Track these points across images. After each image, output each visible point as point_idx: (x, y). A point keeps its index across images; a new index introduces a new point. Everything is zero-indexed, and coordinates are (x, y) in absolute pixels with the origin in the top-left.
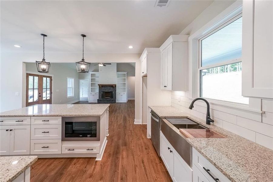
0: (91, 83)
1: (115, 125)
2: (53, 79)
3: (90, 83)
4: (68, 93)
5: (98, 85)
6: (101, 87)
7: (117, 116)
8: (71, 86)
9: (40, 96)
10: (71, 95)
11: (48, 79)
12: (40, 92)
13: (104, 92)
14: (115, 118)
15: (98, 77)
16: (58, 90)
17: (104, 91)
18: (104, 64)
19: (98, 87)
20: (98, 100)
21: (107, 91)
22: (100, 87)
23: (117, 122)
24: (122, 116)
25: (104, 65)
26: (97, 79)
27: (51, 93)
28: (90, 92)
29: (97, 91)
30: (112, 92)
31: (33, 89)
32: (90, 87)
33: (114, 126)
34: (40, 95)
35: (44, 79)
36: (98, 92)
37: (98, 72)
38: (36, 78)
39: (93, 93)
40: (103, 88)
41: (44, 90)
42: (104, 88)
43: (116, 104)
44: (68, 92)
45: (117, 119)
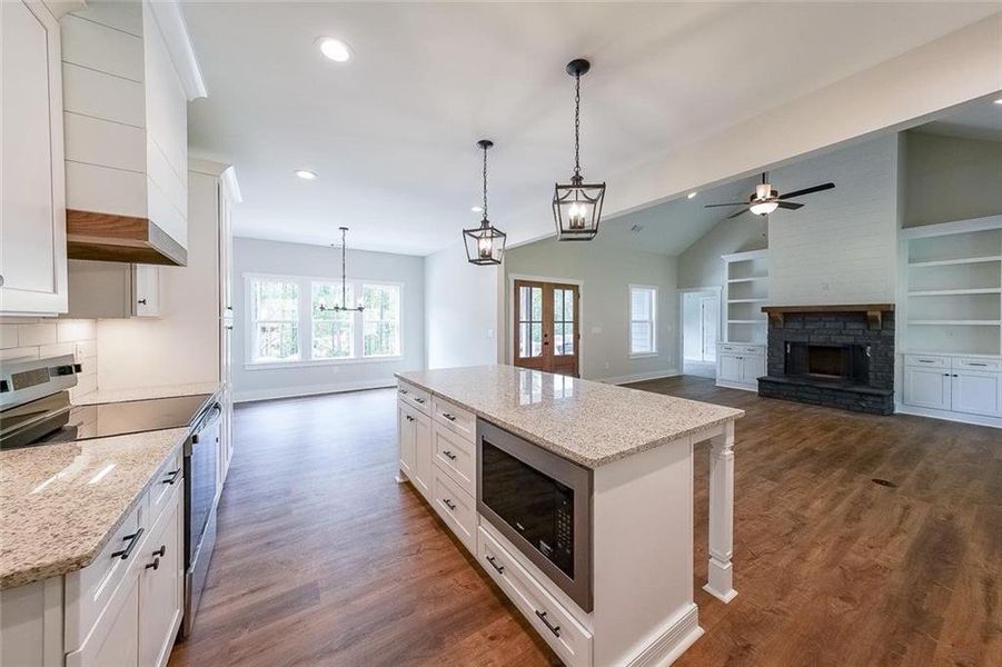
0: (729, 304)
1: (817, 554)
2: (581, 292)
3: (727, 301)
4: (634, 342)
5: (764, 309)
6: (783, 319)
7: (863, 497)
8: (646, 317)
9: (546, 343)
10: (647, 350)
11: (569, 294)
12: (548, 332)
13: (802, 345)
14: (840, 509)
15: (765, 274)
16: (596, 330)
17: (799, 339)
18: (787, 201)
19: (767, 321)
20: (760, 380)
21: (817, 339)
22: (772, 321)
23: (850, 539)
24: (920, 514)
25: (781, 205)
26: (760, 283)
27: (577, 337)
28: (726, 341)
29: (761, 337)
30: (863, 350)
31: (531, 322)
32: (726, 322)
33: (802, 558)
34: (548, 343)
35: (558, 292)
36: (765, 342)
37: (767, 247)
38: (537, 292)
39: (739, 348)
40: (790, 325)
41: (557, 327)
42: (798, 326)
43: (891, 420)
44: (633, 336)
45: (852, 517)
